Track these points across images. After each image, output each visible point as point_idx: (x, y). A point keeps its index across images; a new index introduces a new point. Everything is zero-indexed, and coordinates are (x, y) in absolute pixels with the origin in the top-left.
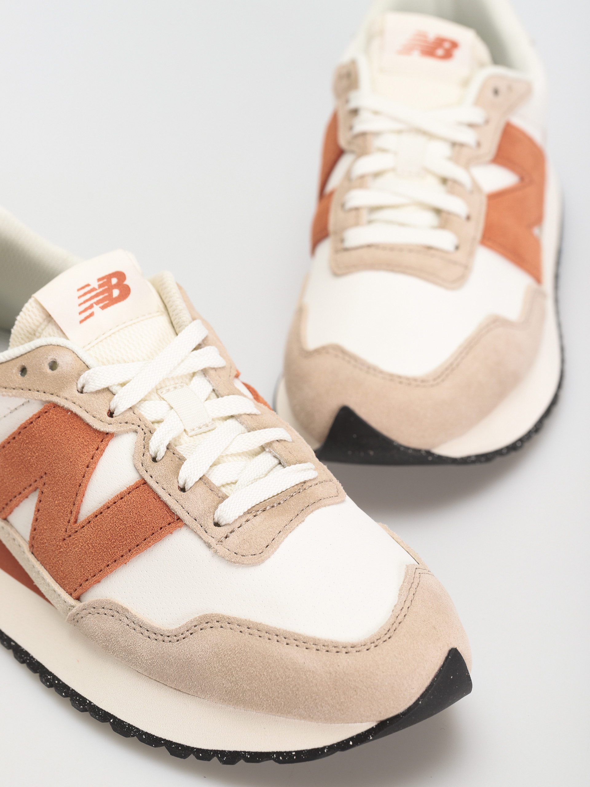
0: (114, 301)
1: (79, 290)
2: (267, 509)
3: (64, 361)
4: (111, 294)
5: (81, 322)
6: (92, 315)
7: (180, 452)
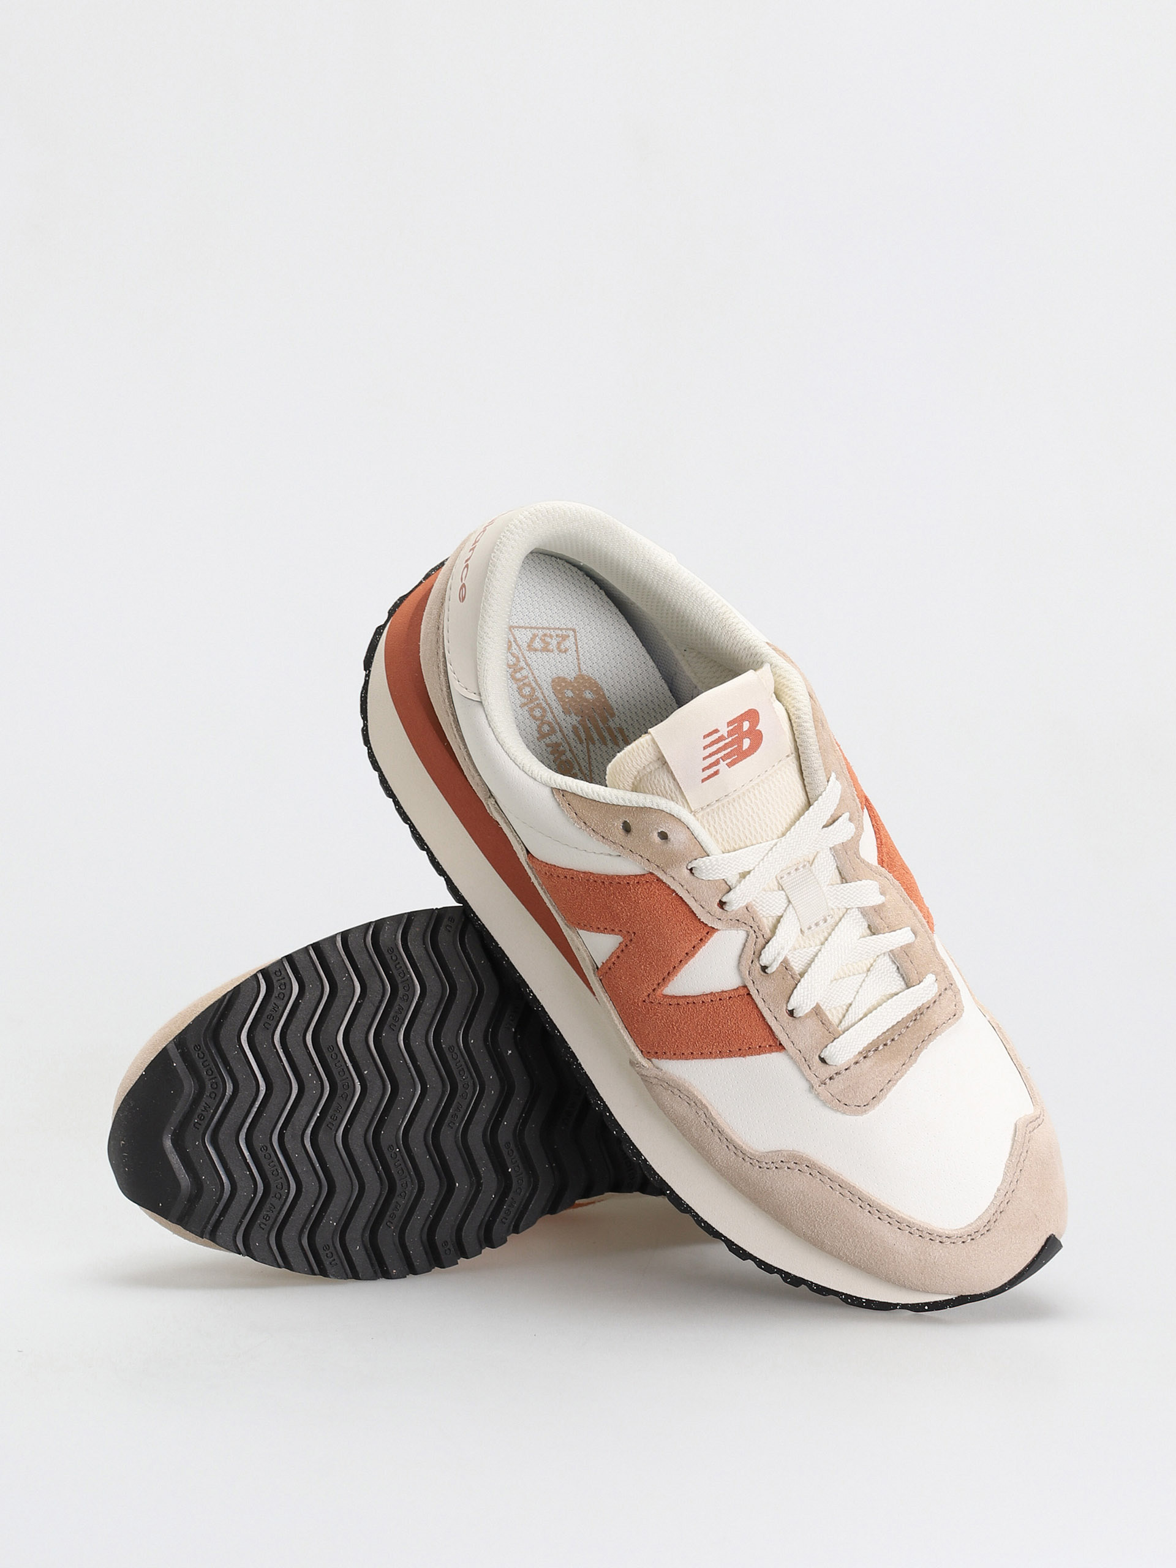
0: (744, 755)
1: (705, 737)
2: (879, 1049)
3: (677, 837)
4: (741, 747)
5: (703, 781)
6: (716, 773)
7: (794, 967)
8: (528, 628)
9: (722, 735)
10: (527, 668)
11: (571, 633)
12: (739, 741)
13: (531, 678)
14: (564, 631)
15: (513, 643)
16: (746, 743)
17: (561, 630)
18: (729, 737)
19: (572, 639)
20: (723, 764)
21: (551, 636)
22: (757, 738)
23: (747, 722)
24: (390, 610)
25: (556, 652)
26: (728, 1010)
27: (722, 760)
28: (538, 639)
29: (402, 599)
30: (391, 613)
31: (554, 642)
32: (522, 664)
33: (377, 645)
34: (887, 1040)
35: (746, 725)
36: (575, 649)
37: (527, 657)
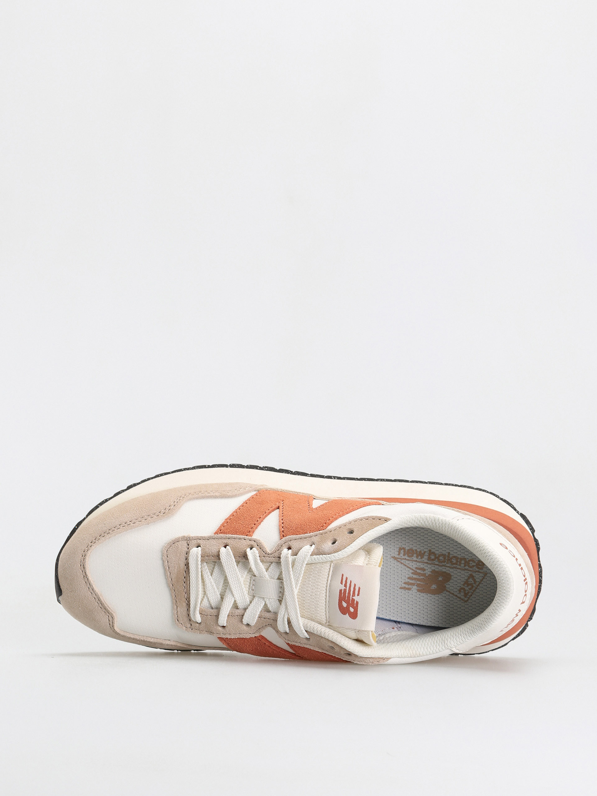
1: (360, 588)
4: (345, 601)
5: (342, 574)
8: (481, 582)
9: (355, 596)
10: (463, 568)
11: (466, 599)
12: (347, 602)
13: (458, 567)
14: (469, 597)
15: (479, 570)
16: (345, 605)
17: (470, 596)
18: (352, 598)
19: (463, 597)
20: (343, 588)
21: (470, 589)
22: (344, 611)
23: (353, 611)
24: (538, 541)
25: (462, 586)
26: (248, 524)
27: (345, 589)
28: (473, 582)
29: (538, 549)
30: (536, 541)
31: (467, 589)
32: (467, 567)
33: (527, 525)
34: (186, 580)
35: (352, 610)
36: (458, 596)
37: (469, 572)
